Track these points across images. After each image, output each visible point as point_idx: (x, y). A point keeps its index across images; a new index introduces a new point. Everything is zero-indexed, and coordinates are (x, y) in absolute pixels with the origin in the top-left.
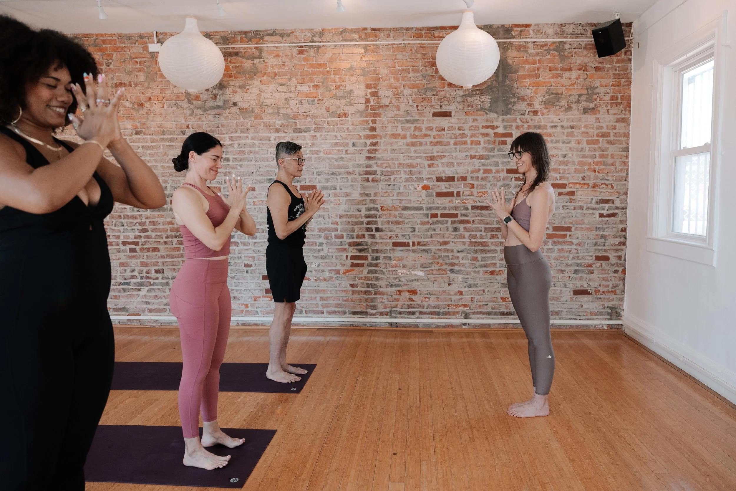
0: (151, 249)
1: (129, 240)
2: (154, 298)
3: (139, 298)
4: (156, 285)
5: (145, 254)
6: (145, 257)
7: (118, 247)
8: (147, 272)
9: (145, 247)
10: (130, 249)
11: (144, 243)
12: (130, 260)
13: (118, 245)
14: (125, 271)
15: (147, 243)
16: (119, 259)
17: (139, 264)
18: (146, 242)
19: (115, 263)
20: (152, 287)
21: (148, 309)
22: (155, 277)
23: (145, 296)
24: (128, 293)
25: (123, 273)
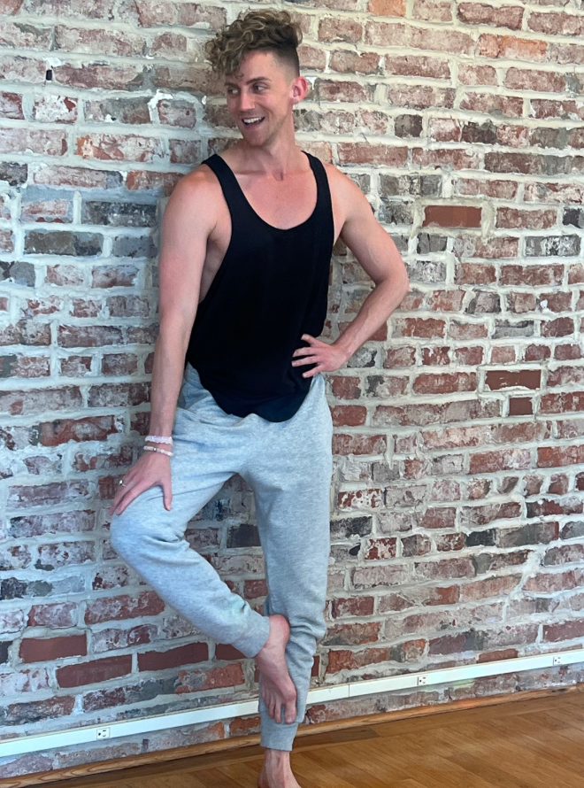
0: (576, 400)
1: (512, 367)
2: (564, 584)
3: (518, 588)
4: (574, 535)
5: (554, 418)
6: (555, 430)
7: (471, 396)
8: (556, 488)
9: (555, 390)
10: (512, 401)
11: (554, 379)
12: (508, 446)
13: (472, 387)
14: (487, 486)
15: (565, 377)
16: (473, 442)
17: (535, 456)
18: (561, 370)
19: (457, 461)
20: (559, 543)
21: (546, 628)
22: (572, 504)
23: (539, 577)
24: (490, 574)
25: (480, 497)
